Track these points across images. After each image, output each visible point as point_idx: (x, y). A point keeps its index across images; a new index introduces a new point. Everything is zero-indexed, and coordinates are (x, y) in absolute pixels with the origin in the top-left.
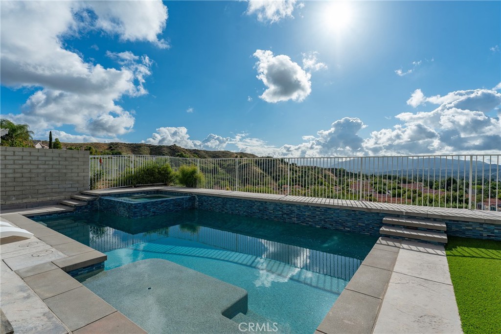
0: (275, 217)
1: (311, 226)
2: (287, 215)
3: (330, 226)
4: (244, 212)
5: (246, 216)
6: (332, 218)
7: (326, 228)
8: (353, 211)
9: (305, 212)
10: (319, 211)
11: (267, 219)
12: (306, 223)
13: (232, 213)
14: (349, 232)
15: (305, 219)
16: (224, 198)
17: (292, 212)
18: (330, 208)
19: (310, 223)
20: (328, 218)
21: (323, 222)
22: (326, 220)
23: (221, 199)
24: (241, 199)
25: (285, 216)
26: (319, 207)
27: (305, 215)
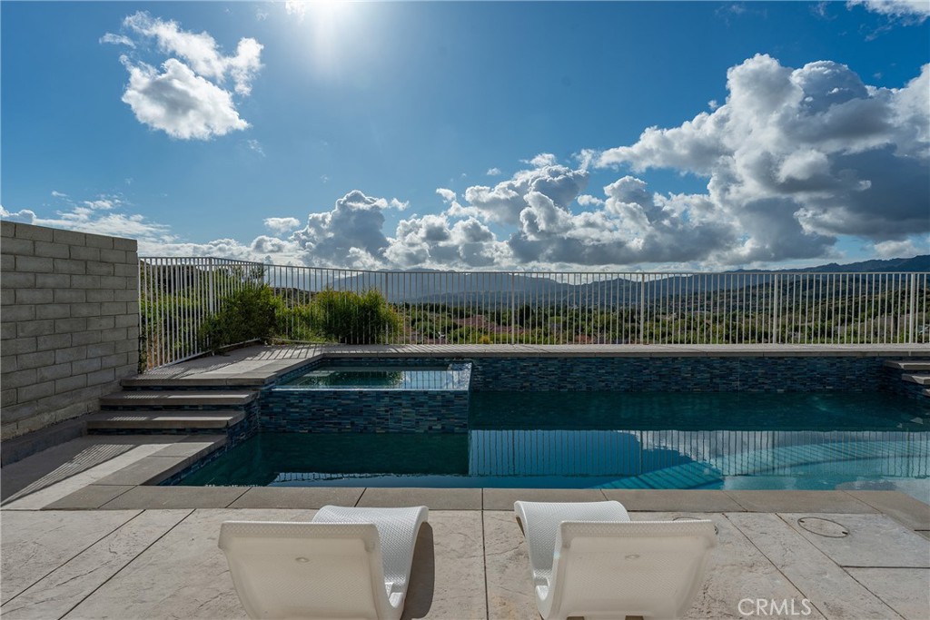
0: (695, 385)
1: (767, 391)
2: (722, 377)
3: (802, 387)
4: (622, 383)
5: (627, 391)
6: (805, 373)
7: (794, 391)
8: (838, 358)
9: (757, 369)
10: (783, 364)
11: (678, 391)
12: (759, 388)
13: (589, 389)
14: (831, 391)
15: (756, 380)
16: (566, 359)
17: (731, 371)
18: (802, 358)
19: (766, 387)
20: (799, 374)
21: (789, 382)
22: (795, 378)
23: (555, 362)
24: (613, 358)
25: (717, 380)
26: (783, 358)
27: (757, 374)
